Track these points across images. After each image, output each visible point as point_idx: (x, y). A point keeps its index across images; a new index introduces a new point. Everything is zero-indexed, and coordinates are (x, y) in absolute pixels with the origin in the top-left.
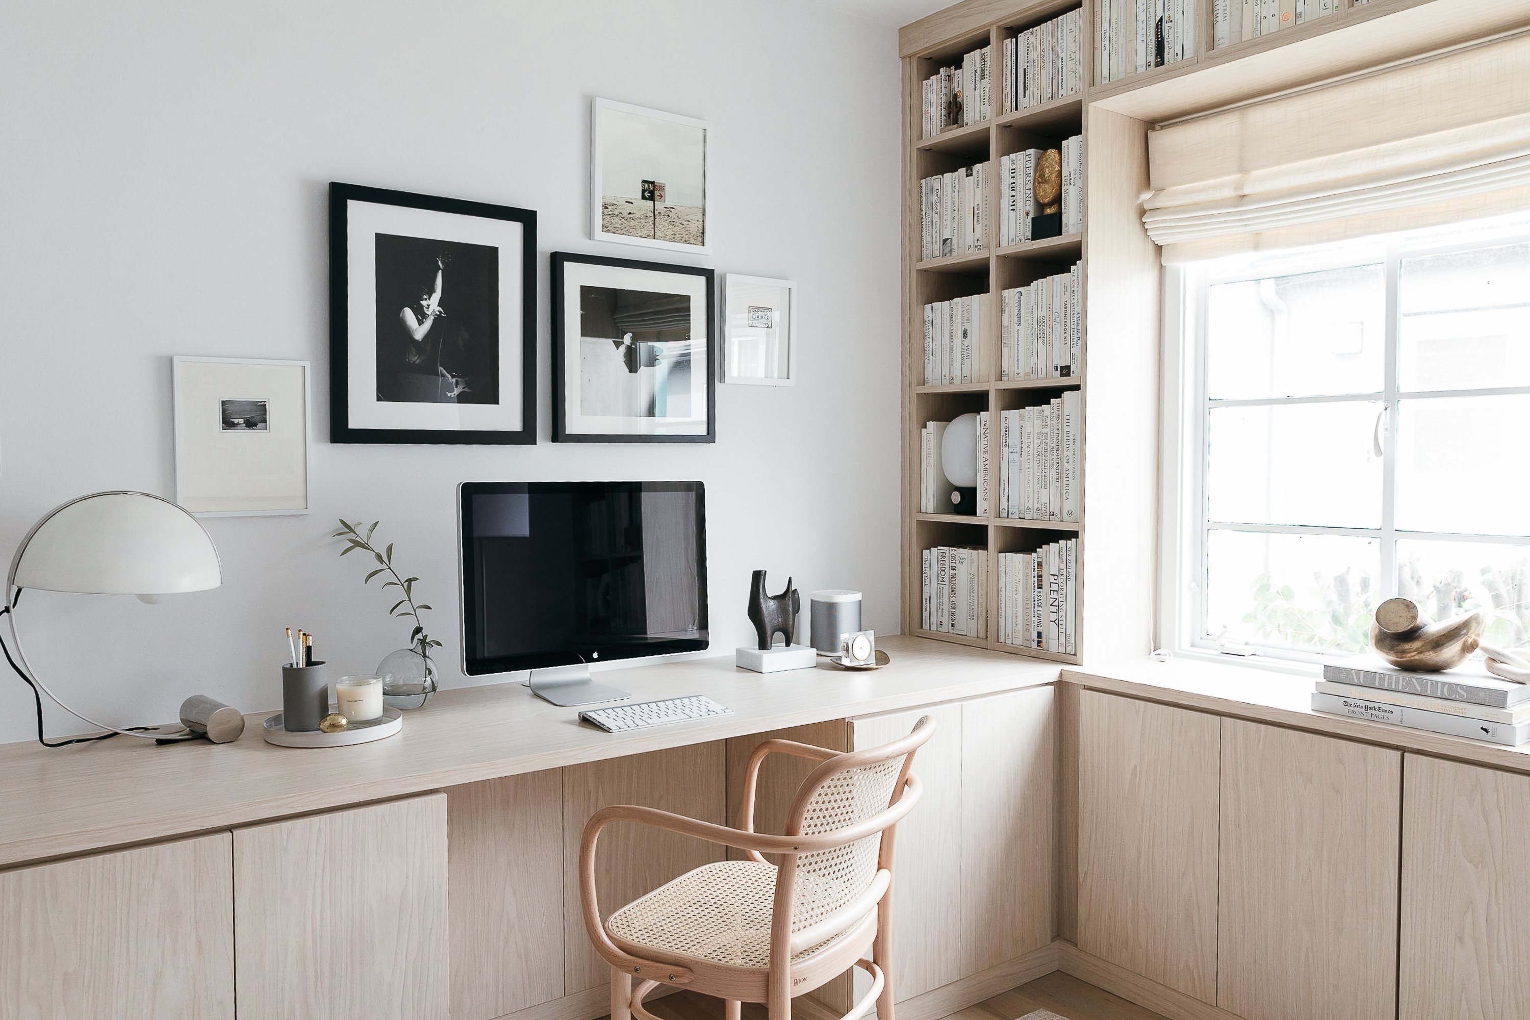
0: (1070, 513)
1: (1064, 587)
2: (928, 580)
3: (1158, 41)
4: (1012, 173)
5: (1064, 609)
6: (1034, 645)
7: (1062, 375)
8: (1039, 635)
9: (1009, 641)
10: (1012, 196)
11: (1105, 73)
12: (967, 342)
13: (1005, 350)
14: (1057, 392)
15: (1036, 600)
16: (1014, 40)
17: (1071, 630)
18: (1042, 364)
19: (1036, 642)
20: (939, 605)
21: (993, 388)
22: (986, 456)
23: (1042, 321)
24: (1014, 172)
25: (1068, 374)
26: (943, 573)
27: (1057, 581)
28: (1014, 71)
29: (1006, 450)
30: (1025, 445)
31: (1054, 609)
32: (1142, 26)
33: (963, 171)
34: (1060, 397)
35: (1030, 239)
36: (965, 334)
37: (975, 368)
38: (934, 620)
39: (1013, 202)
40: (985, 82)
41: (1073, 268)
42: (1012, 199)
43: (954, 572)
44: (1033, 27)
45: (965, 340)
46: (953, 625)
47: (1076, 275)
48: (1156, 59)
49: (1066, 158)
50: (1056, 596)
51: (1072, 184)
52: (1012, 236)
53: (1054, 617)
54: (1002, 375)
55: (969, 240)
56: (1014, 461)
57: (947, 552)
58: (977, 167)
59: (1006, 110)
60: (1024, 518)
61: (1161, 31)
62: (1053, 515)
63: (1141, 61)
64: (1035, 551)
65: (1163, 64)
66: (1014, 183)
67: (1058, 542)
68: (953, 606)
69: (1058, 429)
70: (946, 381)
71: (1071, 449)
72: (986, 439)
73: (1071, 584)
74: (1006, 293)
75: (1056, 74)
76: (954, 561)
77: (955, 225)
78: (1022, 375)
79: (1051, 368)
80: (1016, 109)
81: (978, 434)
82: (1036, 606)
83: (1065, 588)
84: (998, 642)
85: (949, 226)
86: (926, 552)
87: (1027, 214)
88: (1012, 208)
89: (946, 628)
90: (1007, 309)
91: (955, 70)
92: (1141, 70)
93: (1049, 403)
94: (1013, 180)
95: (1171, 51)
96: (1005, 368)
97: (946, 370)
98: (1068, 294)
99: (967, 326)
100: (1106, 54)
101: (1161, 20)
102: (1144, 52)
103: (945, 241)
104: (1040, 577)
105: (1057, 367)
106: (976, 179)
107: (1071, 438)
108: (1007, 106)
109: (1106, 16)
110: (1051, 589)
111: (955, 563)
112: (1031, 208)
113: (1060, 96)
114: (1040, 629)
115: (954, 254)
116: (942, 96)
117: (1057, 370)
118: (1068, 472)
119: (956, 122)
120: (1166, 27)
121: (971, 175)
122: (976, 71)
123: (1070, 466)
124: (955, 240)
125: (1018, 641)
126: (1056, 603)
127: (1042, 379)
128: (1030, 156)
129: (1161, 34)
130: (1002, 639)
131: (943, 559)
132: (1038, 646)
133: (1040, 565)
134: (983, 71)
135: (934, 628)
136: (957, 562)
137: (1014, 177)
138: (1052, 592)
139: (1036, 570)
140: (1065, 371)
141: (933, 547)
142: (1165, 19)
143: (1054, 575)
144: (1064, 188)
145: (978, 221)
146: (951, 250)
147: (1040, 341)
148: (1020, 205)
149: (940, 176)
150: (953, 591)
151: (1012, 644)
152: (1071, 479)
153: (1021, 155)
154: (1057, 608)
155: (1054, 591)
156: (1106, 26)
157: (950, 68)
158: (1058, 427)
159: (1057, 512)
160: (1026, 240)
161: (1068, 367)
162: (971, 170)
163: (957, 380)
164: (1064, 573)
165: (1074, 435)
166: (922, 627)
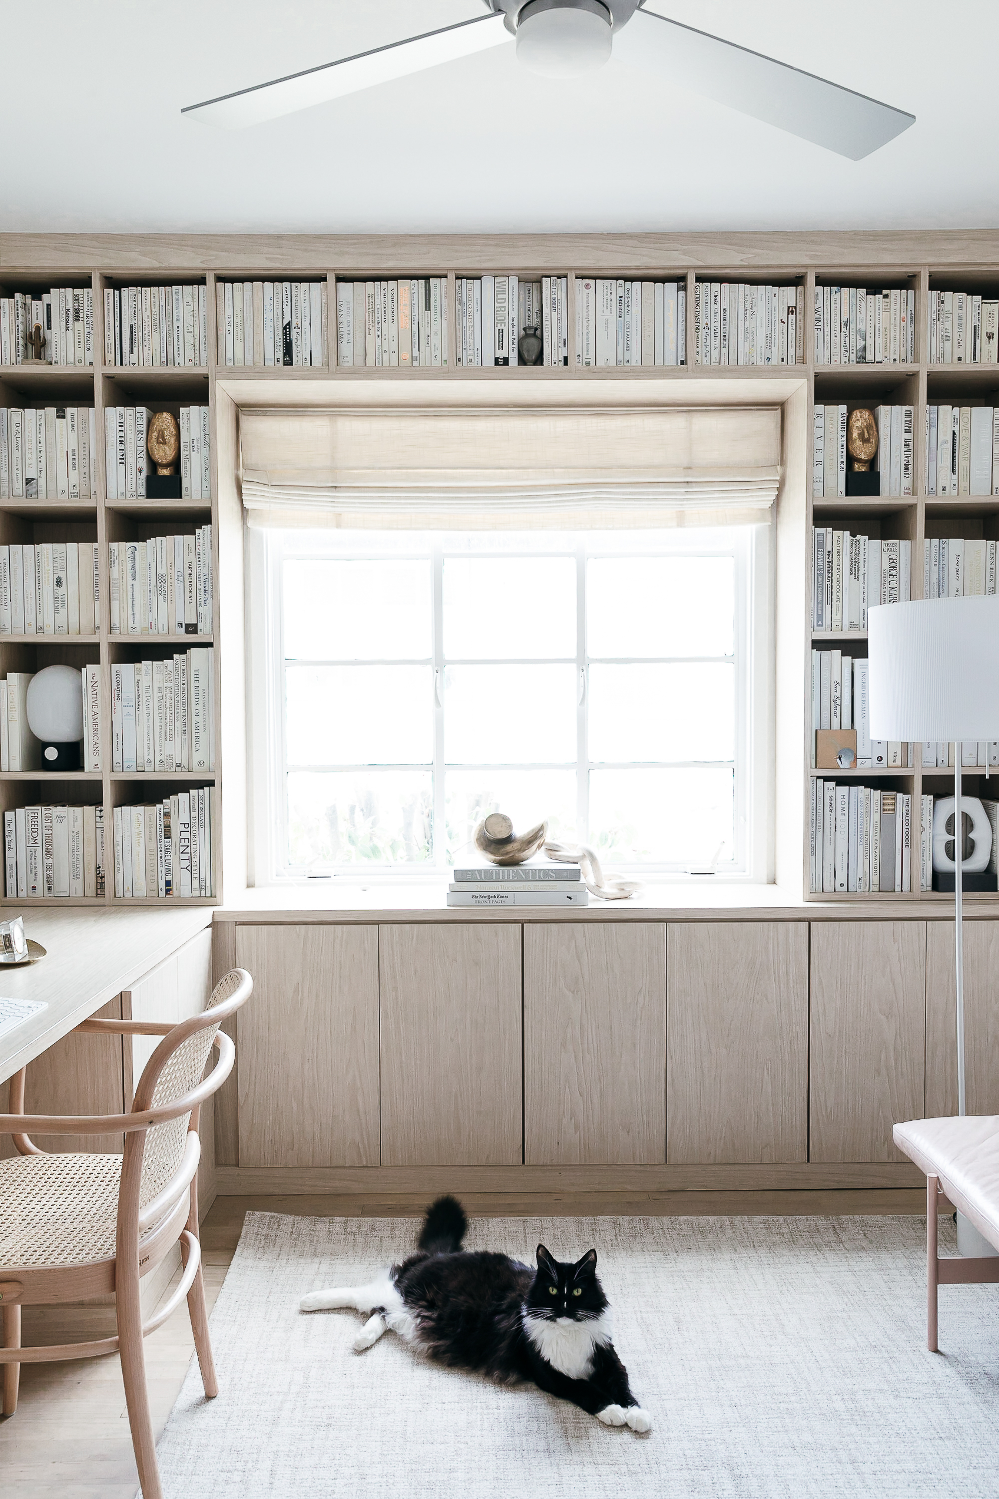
0: (201, 763)
1: (197, 834)
2: (13, 845)
3: (286, 341)
4: (120, 426)
5: (198, 855)
6: (162, 894)
7: (187, 632)
8: (168, 883)
9: (128, 895)
10: (120, 450)
11: (230, 355)
12: (61, 591)
13: (115, 604)
14: (183, 648)
15: (163, 850)
16: (117, 292)
17: (205, 873)
18: (163, 620)
19: (165, 891)
20: (32, 869)
21: (104, 641)
22: (95, 710)
23: (161, 578)
24: (122, 426)
25: (195, 632)
26: (35, 835)
27: (188, 829)
28: (118, 323)
29: (118, 705)
30: (143, 699)
31: (186, 856)
32: (269, 324)
33: (51, 411)
34: (185, 653)
35: (144, 496)
36: (59, 583)
37: (74, 620)
38: (23, 885)
39: (122, 455)
40: (79, 325)
41: (197, 531)
42: (122, 452)
43: (50, 832)
44: (142, 286)
45: (58, 588)
46: (49, 888)
47: (201, 537)
48: (284, 357)
49: (185, 424)
50: (187, 844)
51: (196, 451)
52: (122, 489)
53: (185, 864)
54: (111, 627)
55: (62, 484)
56: (129, 714)
57: (39, 812)
58: (69, 411)
59: (110, 361)
60: (144, 771)
61: (290, 334)
62: (179, 766)
63: (270, 355)
64: (161, 803)
65: (291, 364)
66: (122, 437)
67: (189, 792)
68: (50, 867)
69: (184, 684)
70: (32, 630)
71: (201, 702)
72: (95, 692)
73: (204, 832)
74: (114, 546)
75: (169, 342)
76: (49, 821)
77: (42, 465)
78: (138, 629)
79: (173, 624)
80: (121, 364)
81: (84, 687)
82: (163, 856)
83: (198, 836)
84: (115, 897)
85: (34, 466)
86: (9, 815)
87: (140, 471)
88: (121, 461)
89: (39, 893)
90: (116, 562)
91: (33, 299)
92: (270, 363)
93: (172, 659)
94: (121, 434)
95: (300, 354)
96: (115, 620)
97: (31, 618)
98: (193, 555)
99: (62, 574)
100: (229, 337)
101: (289, 324)
102: (272, 349)
103: (28, 481)
104: (167, 827)
105: (181, 624)
106: (70, 423)
107: (201, 693)
108: (110, 356)
109: (229, 302)
110: (181, 837)
111: (51, 822)
112: (143, 464)
113: (176, 364)
114: (169, 878)
115: (42, 496)
116: (19, 324)
117: (182, 627)
118: (197, 725)
119: (38, 356)
120: (294, 333)
121: (64, 417)
122: (68, 310)
123: (200, 719)
124: (42, 482)
125: (140, 892)
126: (188, 850)
127: (163, 635)
128: (142, 414)
129: (290, 337)
130: (120, 894)
131: (34, 820)
132: (167, 894)
133: (167, 815)
134: (77, 311)
135: (22, 894)
136: (54, 821)
137: (123, 431)
138: (183, 840)
139: (162, 820)
140: (191, 629)
141: (18, 808)
142: (294, 325)
143: (184, 824)
144: (183, 453)
145: (74, 467)
146: (37, 492)
147: (160, 598)
148: (130, 458)
149: (21, 410)
150: (49, 852)
151: (133, 896)
152: (201, 731)
153: (130, 410)
154: (189, 855)
155: (185, 839)
156: (229, 312)
157: (25, 295)
158: (184, 682)
159: (185, 762)
160: (139, 496)
161: (195, 625)
162: (64, 412)
163: (49, 630)
164: (197, 821)
165: (204, 690)
166: (6, 895)
